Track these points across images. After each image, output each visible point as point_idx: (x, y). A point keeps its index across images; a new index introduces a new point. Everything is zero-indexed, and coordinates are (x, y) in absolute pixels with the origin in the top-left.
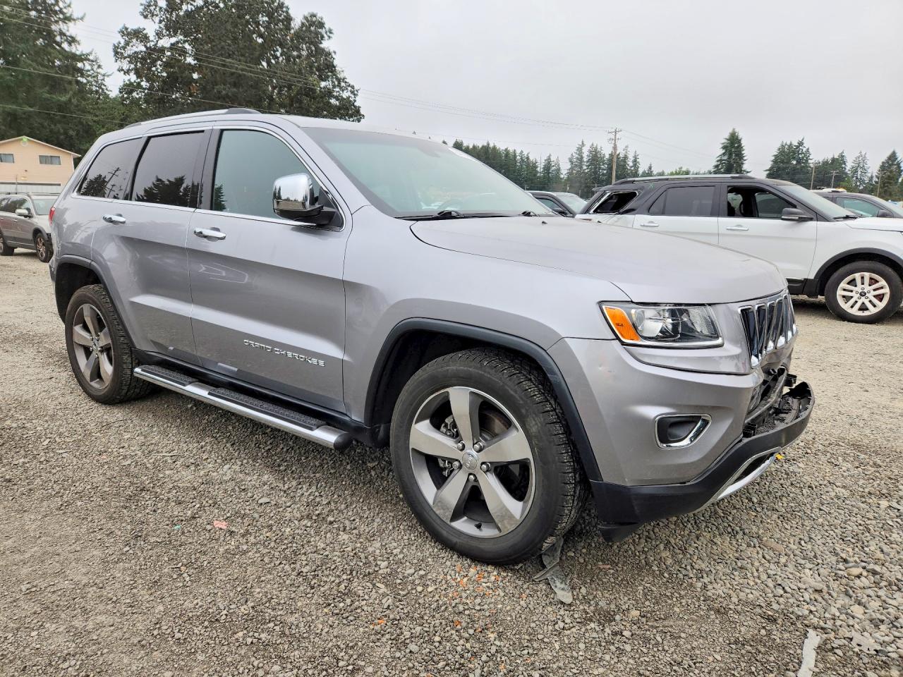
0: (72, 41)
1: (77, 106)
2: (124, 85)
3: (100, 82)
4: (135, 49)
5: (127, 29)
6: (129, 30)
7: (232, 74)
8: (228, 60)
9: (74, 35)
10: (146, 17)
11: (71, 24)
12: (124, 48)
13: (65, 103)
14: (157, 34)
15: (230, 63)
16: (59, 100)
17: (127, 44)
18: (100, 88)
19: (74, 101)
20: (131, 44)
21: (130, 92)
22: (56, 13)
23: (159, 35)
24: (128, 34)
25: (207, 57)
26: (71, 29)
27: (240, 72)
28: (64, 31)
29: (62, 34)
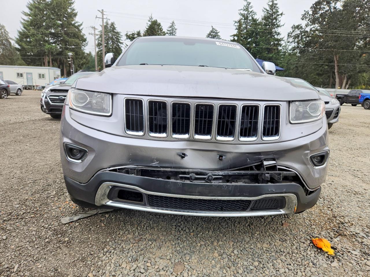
0: (279, 34)
1: (275, 58)
2: (292, 48)
3: (287, 48)
4: (296, 33)
5: (294, 26)
6: (295, 26)
7: (335, 36)
8: (334, 31)
9: (279, 32)
10: (303, 19)
11: (279, 28)
12: (292, 33)
13: (271, 57)
14: (306, 25)
15: (335, 31)
16: (269, 56)
17: (293, 31)
18: (287, 50)
19: (274, 56)
20: (295, 31)
21: (294, 50)
22: (275, 25)
23: (307, 26)
24: (295, 28)
25: (325, 31)
26: (279, 30)
27: (340, 35)
28: (276, 31)
29: (276, 32)
